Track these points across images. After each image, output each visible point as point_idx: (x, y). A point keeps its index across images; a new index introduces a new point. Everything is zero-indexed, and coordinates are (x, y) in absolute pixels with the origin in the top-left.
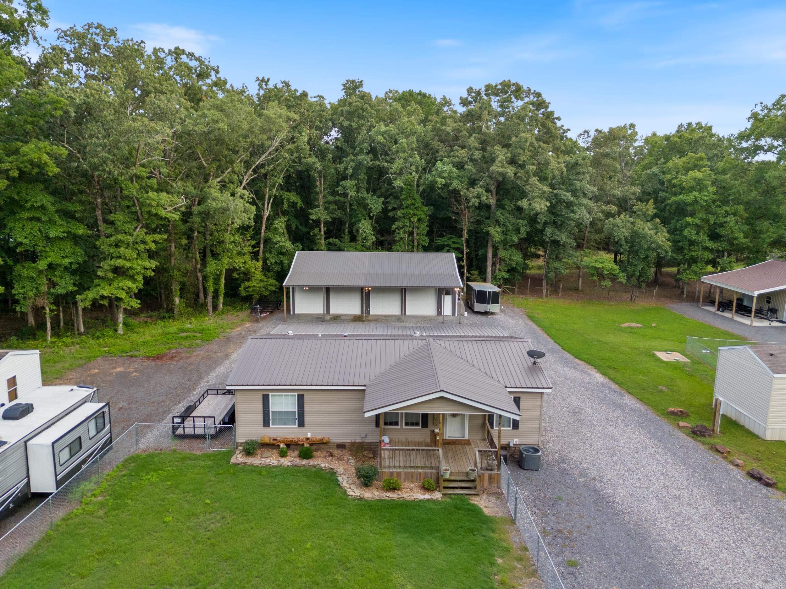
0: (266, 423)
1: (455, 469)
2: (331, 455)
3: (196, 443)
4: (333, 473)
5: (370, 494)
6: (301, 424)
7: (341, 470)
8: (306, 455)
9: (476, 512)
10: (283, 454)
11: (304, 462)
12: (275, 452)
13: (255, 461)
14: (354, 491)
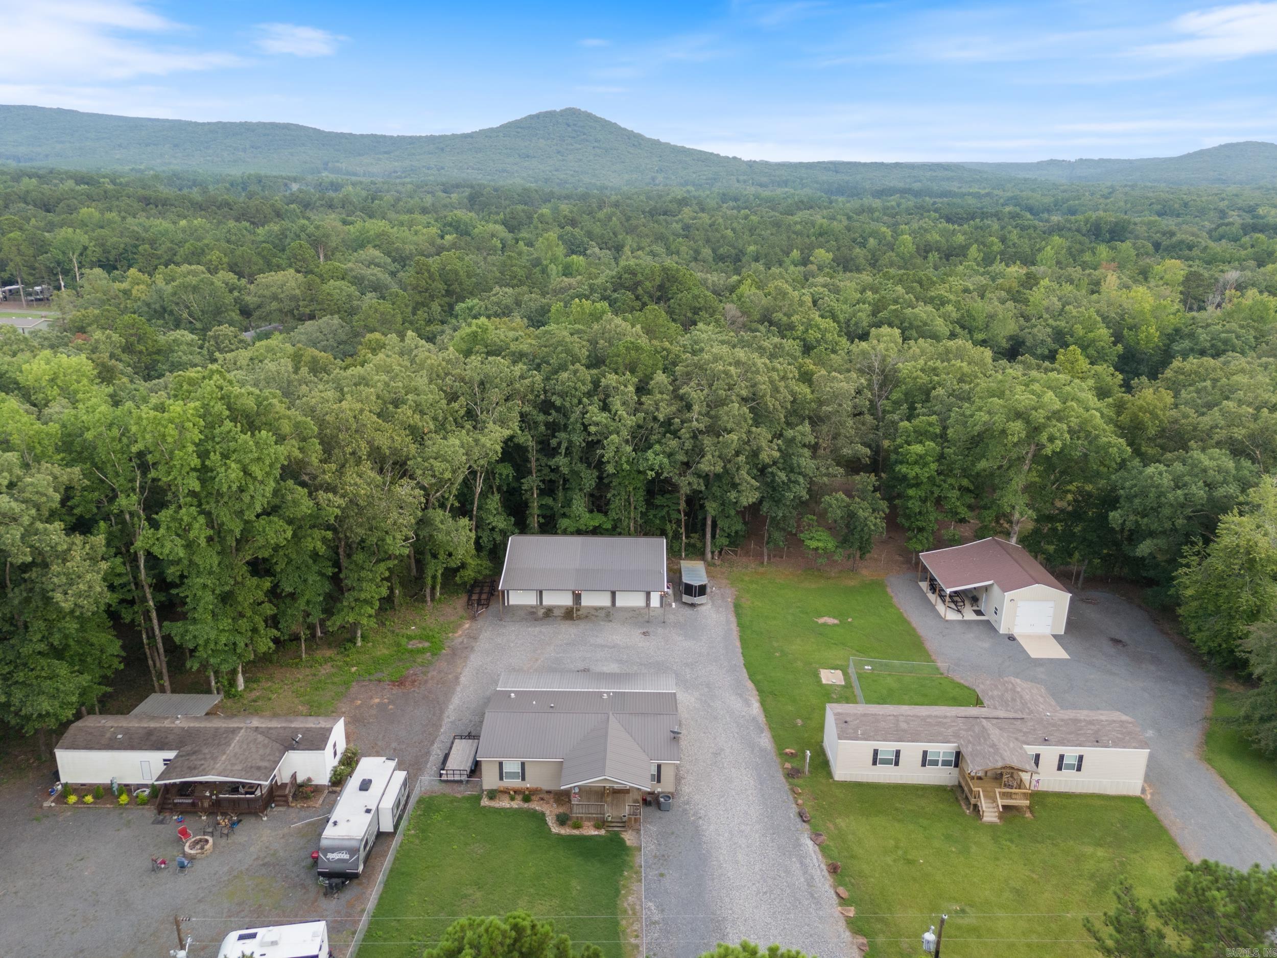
0: (501, 778)
1: (615, 814)
2: (542, 799)
3: (455, 786)
4: (543, 814)
5: (565, 831)
6: (523, 779)
7: (547, 813)
8: (527, 799)
9: (622, 842)
10: (512, 799)
11: (526, 805)
12: (507, 797)
13: (496, 804)
14: (555, 829)
